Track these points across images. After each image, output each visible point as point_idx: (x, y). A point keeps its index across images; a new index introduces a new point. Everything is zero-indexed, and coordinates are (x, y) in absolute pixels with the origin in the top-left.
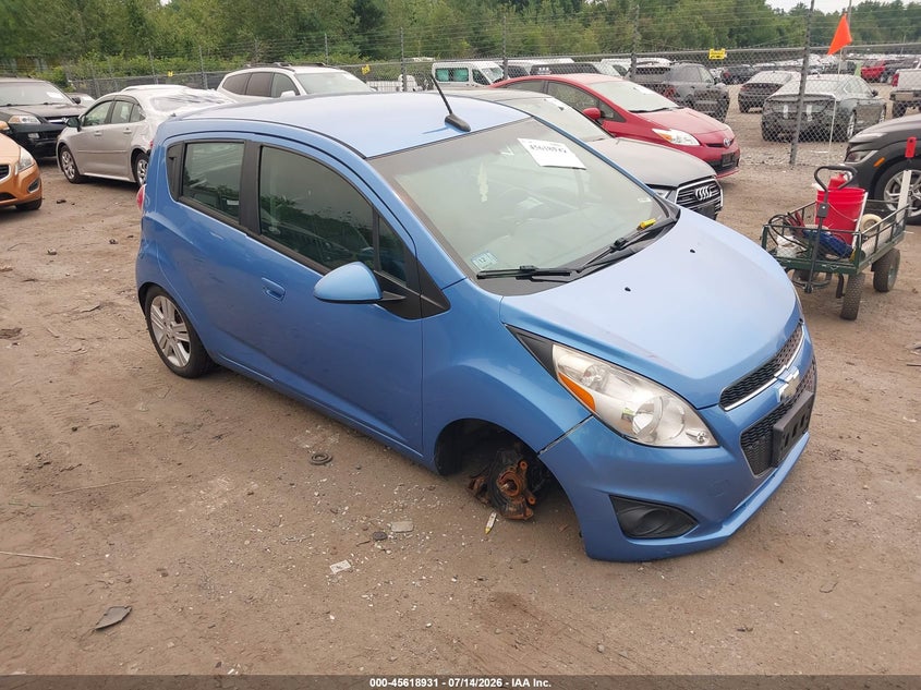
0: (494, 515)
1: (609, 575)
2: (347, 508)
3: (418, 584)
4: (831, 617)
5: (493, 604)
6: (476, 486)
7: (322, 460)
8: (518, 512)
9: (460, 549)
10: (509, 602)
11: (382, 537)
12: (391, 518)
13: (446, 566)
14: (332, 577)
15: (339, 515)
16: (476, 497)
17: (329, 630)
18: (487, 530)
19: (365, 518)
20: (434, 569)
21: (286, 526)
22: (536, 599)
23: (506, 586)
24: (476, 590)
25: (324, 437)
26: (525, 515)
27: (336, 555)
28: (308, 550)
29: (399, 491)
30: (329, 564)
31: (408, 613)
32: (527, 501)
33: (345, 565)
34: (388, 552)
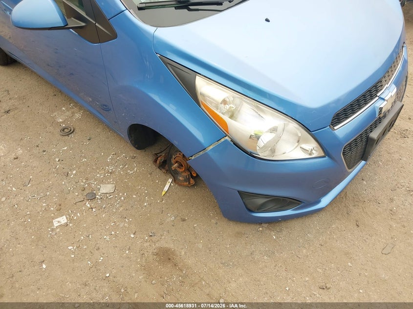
0: (170, 180)
1: (238, 233)
2: (74, 172)
3: (108, 238)
4: (387, 278)
5: (155, 257)
6: (158, 162)
7: (68, 132)
8: (185, 181)
9: (142, 208)
10: (166, 256)
11: (92, 197)
12: (102, 182)
13: (130, 223)
14: (53, 230)
15: (68, 178)
16: (159, 168)
17: (39, 277)
18: (163, 193)
19: (84, 181)
20: (122, 225)
21: (32, 186)
22: (185, 253)
23: (166, 242)
24: (146, 245)
25: (73, 113)
26: (189, 183)
27: (60, 211)
28: (42, 207)
29: (112, 159)
30: (53, 219)
31: (96, 264)
32: (191, 173)
33: (63, 220)
34: (94, 210)
